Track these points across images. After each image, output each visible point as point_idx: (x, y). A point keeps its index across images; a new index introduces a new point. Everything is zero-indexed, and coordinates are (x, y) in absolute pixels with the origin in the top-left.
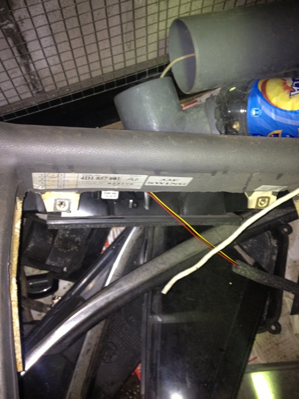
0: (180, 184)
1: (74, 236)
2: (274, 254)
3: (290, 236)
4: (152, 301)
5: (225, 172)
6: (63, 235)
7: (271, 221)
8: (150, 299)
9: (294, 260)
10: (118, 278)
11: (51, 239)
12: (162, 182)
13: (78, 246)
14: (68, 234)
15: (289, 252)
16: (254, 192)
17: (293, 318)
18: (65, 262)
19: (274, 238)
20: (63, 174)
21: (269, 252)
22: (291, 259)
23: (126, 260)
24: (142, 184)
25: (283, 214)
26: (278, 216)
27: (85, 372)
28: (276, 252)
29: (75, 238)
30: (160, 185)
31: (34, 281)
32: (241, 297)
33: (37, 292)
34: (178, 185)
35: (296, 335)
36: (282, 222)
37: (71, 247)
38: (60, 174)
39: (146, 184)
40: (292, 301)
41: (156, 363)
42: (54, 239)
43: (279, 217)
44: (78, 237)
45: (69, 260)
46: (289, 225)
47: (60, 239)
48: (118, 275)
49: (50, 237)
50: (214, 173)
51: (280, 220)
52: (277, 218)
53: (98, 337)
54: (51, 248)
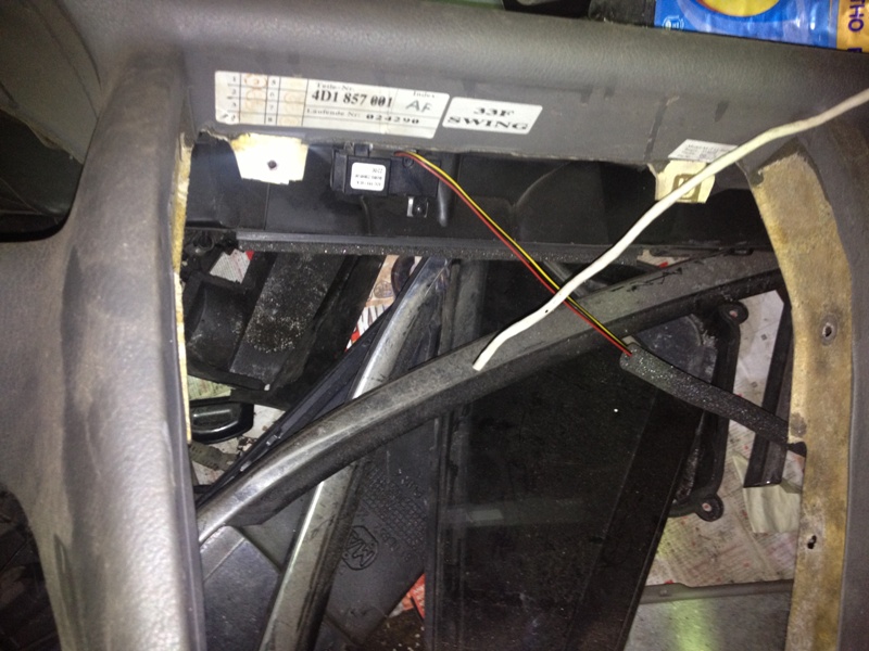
0: (515, 126)
1: (288, 319)
2: (710, 363)
3: (744, 327)
4: (450, 442)
5: (609, 92)
6: (264, 317)
7: (702, 292)
8: (445, 439)
9: (752, 381)
10: (380, 383)
11: (239, 324)
12: (480, 117)
13: (295, 340)
14: (275, 316)
15: (740, 365)
16: (667, 161)
17: (749, 494)
18: (268, 373)
19: (710, 334)
20: (277, 79)
21: (698, 359)
22: (746, 380)
23: (396, 349)
24: (435, 124)
25: (727, 281)
26: (718, 283)
27: (308, 579)
28: (714, 359)
29: (289, 324)
30: (472, 126)
31: (203, 411)
32: (639, 436)
33: (208, 431)
34: (510, 130)
35: (756, 535)
36: (726, 297)
37: (280, 343)
38: (272, 78)
39: (446, 124)
40: (746, 463)
41: (458, 564)
42: (245, 325)
43: (721, 286)
44: (295, 321)
45: (275, 370)
46: (741, 305)
47: (258, 327)
48: (381, 378)
49: (237, 319)
50: (586, 92)
51: (722, 293)
52: (716, 288)
53: (336, 504)
54: (238, 343)
